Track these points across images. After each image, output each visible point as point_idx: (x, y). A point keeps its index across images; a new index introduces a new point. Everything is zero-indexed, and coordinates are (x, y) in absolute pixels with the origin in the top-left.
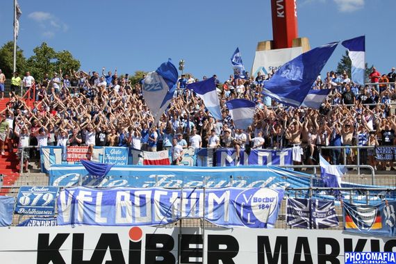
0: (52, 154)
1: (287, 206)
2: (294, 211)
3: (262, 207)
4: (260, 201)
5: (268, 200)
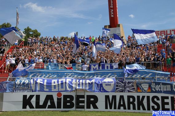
1: (116, 84)
2: (118, 86)
3: (107, 85)
4: (106, 83)
5: (109, 82)
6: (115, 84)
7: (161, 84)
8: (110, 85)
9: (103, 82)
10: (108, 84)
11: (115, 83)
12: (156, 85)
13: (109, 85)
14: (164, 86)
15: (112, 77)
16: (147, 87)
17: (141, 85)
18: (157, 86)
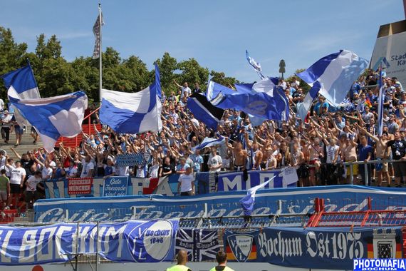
0: (56, 187)
1: (176, 238)
2: (181, 243)
3: (153, 241)
4: (151, 235)
5: (159, 233)
6: (174, 237)
7: (279, 235)
8: (161, 240)
9: (145, 233)
10: (157, 239)
11: (174, 234)
12: (268, 239)
13: (158, 241)
14: (286, 240)
15: (172, 217)
16: (249, 244)
17: (234, 238)
18: (271, 240)
